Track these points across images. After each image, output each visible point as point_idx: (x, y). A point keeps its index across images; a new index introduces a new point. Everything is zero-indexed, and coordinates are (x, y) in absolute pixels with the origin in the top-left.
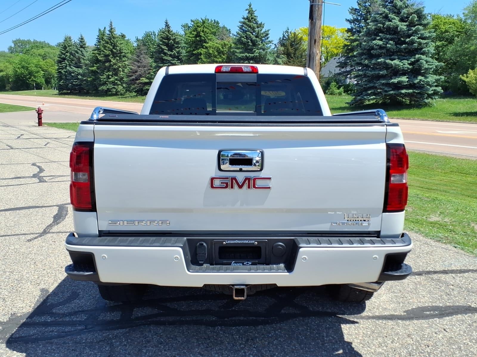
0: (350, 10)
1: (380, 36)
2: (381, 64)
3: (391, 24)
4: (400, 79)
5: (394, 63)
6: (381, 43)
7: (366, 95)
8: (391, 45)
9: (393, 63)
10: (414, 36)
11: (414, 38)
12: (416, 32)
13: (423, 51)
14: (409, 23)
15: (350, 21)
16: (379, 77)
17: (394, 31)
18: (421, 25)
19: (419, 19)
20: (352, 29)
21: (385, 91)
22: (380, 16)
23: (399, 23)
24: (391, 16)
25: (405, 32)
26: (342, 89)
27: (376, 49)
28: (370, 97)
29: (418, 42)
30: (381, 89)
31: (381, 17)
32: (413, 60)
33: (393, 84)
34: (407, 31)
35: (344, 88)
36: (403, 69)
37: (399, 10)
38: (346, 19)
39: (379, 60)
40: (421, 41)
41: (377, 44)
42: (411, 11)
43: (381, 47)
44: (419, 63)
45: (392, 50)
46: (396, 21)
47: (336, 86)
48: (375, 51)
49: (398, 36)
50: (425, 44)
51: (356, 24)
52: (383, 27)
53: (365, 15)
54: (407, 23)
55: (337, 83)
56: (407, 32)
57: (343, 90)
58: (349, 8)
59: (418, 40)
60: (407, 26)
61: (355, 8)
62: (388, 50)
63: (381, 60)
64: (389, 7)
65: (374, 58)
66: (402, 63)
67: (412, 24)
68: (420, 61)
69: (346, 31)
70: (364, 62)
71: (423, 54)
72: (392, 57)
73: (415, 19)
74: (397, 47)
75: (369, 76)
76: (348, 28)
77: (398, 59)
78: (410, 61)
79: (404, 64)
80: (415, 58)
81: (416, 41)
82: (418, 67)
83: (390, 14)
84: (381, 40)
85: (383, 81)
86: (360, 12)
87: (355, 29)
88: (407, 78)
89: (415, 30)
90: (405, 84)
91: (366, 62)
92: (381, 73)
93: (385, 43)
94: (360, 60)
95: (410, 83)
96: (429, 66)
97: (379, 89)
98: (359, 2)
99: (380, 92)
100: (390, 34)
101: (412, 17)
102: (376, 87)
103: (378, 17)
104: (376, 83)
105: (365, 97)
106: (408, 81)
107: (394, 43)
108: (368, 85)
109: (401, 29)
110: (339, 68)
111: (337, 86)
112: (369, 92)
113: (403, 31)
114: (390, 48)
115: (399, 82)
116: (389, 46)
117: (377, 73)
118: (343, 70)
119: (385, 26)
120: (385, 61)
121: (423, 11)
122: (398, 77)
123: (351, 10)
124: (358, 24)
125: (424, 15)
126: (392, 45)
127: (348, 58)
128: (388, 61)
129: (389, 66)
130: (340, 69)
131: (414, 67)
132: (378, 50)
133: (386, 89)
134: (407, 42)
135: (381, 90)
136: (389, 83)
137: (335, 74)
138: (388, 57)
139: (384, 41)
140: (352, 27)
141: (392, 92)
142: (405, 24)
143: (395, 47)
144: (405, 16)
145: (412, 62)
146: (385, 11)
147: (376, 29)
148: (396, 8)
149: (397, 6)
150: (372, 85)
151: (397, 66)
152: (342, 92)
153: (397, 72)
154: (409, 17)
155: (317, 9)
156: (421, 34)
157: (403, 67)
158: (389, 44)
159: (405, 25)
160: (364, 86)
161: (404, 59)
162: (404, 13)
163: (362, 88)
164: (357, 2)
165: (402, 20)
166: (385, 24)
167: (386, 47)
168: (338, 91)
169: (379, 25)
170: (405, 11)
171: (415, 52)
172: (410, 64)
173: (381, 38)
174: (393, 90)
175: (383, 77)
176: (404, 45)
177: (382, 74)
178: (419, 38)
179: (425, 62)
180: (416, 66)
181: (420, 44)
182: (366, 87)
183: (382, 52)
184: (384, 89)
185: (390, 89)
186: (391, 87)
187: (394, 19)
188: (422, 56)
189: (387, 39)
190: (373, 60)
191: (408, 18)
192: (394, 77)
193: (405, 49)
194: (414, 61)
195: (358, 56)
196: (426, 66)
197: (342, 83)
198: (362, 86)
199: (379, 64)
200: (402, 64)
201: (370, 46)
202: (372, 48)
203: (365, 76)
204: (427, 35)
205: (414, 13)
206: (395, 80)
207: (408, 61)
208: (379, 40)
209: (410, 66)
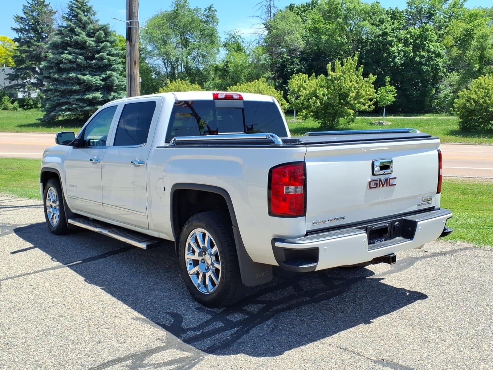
0: (15, 19)
1: (68, 50)
2: (73, 79)
3: (78, 38)
4: (94, 95)
5: (87, 79)
6: (70, 57)
7: (60, 111)
8: (80, 59)
9: (85, 79)
10: (103, 52)
11: (104, 55)
12: (104, 48)
13: (113, 68)
14: (96, 39)
15: (17, 31)
16: (72, 92)
17: (81, 46)
18: (107, 41)
19: (105, 36)
20: (20, 38)
21: (80, 107)
22: (65, 29)
23: (87, 38)
24: (78, 30)
25: (93, 48)
26: (16, 104)
27: (65, 63)
28: (65, 113)
29: (107, 58)
30: (76, 104)
31: (66, 31)
32: (104, 76)
33: (88, 99)
34: (95, 46)
35: (19, 103)
36: (96, 84)
37: (84, 24)
38: (12, 28)
39: (71, 75)
40: (111, 58)
41: (67, 58)
42: (97, 27)
43: (70, 62)
44: (111, 79)
45: (83, 65)
46: (83, 36)
47: (9, 100)
48: (65, 65)
49: (86, 51)
50: (113, 61)
51: (24, 34)
52: (71, 41)
53: (33, 24)
54: (94, 39)
55: (10, 97)
56: (95, 48)
57: (18, 105)
58: (14, 16)
59: (107, 57)
60: (95, 41)
61: (21, 16)
62: (78, 65)
63: (72, 75)
64: (74, 21)
65: (65, 72)
66: (95, 78)
67: (99, 41)
68: (112, 77)
69: (13, 40)
70: (54, 76)
71: (114, 70)
72: (84, 72)
73: (102, 36)
74: (87, 63)
75: (60, 91)
76: (15, 38)
77: (89, 74)
78: (102, 77)
79: (96, 80)
80: (106, 74)
81: (105, 58)
82: (110, 83)
83: (76, 28)
84: (70, 54)
85: (77, 97)
86: (28, 22)
87: (24, 39)
88: (101, 94)
89: (103, 47)
90: (100, 100)
91: (56, 76)
92: (74, 88)
93: (75, 58)
94: (48, 74)
95: (105, 99)
96: (120, 83)
97: (74, 105)
98: (24, 10)
99: (76, 108)
100: (78, 49)
101: (99, 33)
102: (70, 102)
103: (63, 30)
104: (69, 98)
105: (60, 113)
106: (102, 97)
107: (84, 58)
108: (61, 101)
109: (90, 44)
110: (8, 81)
111: (11, 100)
112: (64, 108)
113: (92, 47)
114: (81, 63)
115: (94, 98)
116: (80, 60)
117: (69, 88)
118: (13, 82)
119: (72, 40)
120: (77, 76)
121: (109, 28)
122: (92, 93)
123: (17, 18)
124: (27, 34)
125: (110, 32)
126: (82, 60)
127: (18, 70)
128: (80, 76)
129: (81, 82)
130: (10, 82)
131: (106, 84)
132: (68, 65)
133: (81, 104)
134: (97, 58)
135: (76, 106)
136: (84, 99)
137: (5, 88)
138: (79, 72)
139: (73, 56)
140: (20, 37)
141: (88, 108)
142: (93, 39)
143: (85, 62)
144: (92, 31)
145: (104, 78)
146: (70, 25)
147: (62, 42)
148: (81, 23)
149: (82, 21)
150: (66, 100)
151: (90, 82)
152: (17, 106)
153: (89, 88)
154: (96, 33)
155: (135, 32)
156: (109, 51)
157: (96, 83)
158: (79, 59)
159: (93, 41)
160: (56, 101)
161: (96, 75)
162: (90, 29)
163: (54, 103)
164: (23, 10)
165: (89, 35)
166: (73, 38)
167: (76, 62)
168: (12, 106)
169: (66, 38)
170: (91, 26)
171: (105, 69)
172: (101, 80)
173: (69, 52)
174: (88, 106)
175: (76, 92)
176: (94, 61)
177: (75, 90)
178: (108, 55)
179: (116, 79)
180: (108, 82)
181: (109, 60)
182: (58, 102)
183: (72, 66)
184: (79, 104)
185: (86, 105)
186: (87, 103)
187: (81, 34)
188: (113, 73)
189: (76, 53)
190: (63, 74)
191: (94, 34)
192: (88, 93)
193: (95, 65)
194: (106, 77)
195: (44, 69)
196: (117, 83)
197: (15, 97)
198: (55, 101)
199: (70, 78)
200: (95, 80)
201: (58, 59)
202: (61, 62)
203: (56, 90)
204: (115, 52)
205: (100, 29)
206: (90, 96)
207: (100, 77)
208: (67, 54)
209: (102, 82)
